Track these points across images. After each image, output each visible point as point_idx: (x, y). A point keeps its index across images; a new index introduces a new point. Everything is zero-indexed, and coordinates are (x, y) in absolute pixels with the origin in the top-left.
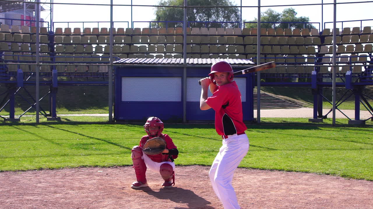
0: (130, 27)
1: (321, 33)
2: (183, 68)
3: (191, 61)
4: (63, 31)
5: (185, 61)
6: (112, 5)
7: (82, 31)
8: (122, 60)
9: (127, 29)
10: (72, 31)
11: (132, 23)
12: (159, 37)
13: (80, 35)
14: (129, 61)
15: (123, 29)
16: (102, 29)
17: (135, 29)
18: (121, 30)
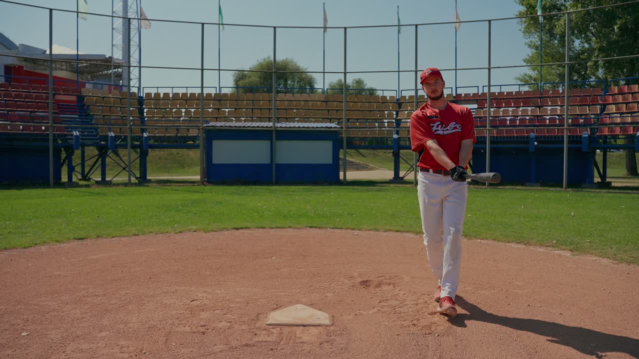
0: (218, 92)
1: (398, 100)
2: (272, 131)
3: (279, 125)
4: (153, 96)
5: (274, 124)
6: (202, 70)
7: (171, 96)
8: (212, 124)
9: (215, 94)
10: (162, 96)
11: (220, 88)
12: (246, 103)
13: (169, 100)
14: (218, 124)
15: (211, 94)
16: (191, 94)
17: (223, 94)
18: (209, 95)
